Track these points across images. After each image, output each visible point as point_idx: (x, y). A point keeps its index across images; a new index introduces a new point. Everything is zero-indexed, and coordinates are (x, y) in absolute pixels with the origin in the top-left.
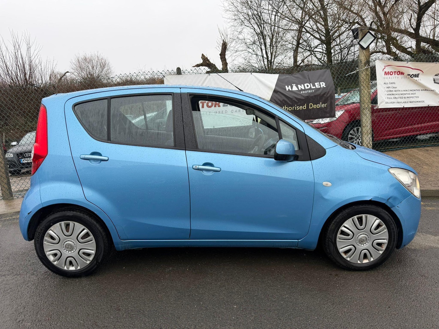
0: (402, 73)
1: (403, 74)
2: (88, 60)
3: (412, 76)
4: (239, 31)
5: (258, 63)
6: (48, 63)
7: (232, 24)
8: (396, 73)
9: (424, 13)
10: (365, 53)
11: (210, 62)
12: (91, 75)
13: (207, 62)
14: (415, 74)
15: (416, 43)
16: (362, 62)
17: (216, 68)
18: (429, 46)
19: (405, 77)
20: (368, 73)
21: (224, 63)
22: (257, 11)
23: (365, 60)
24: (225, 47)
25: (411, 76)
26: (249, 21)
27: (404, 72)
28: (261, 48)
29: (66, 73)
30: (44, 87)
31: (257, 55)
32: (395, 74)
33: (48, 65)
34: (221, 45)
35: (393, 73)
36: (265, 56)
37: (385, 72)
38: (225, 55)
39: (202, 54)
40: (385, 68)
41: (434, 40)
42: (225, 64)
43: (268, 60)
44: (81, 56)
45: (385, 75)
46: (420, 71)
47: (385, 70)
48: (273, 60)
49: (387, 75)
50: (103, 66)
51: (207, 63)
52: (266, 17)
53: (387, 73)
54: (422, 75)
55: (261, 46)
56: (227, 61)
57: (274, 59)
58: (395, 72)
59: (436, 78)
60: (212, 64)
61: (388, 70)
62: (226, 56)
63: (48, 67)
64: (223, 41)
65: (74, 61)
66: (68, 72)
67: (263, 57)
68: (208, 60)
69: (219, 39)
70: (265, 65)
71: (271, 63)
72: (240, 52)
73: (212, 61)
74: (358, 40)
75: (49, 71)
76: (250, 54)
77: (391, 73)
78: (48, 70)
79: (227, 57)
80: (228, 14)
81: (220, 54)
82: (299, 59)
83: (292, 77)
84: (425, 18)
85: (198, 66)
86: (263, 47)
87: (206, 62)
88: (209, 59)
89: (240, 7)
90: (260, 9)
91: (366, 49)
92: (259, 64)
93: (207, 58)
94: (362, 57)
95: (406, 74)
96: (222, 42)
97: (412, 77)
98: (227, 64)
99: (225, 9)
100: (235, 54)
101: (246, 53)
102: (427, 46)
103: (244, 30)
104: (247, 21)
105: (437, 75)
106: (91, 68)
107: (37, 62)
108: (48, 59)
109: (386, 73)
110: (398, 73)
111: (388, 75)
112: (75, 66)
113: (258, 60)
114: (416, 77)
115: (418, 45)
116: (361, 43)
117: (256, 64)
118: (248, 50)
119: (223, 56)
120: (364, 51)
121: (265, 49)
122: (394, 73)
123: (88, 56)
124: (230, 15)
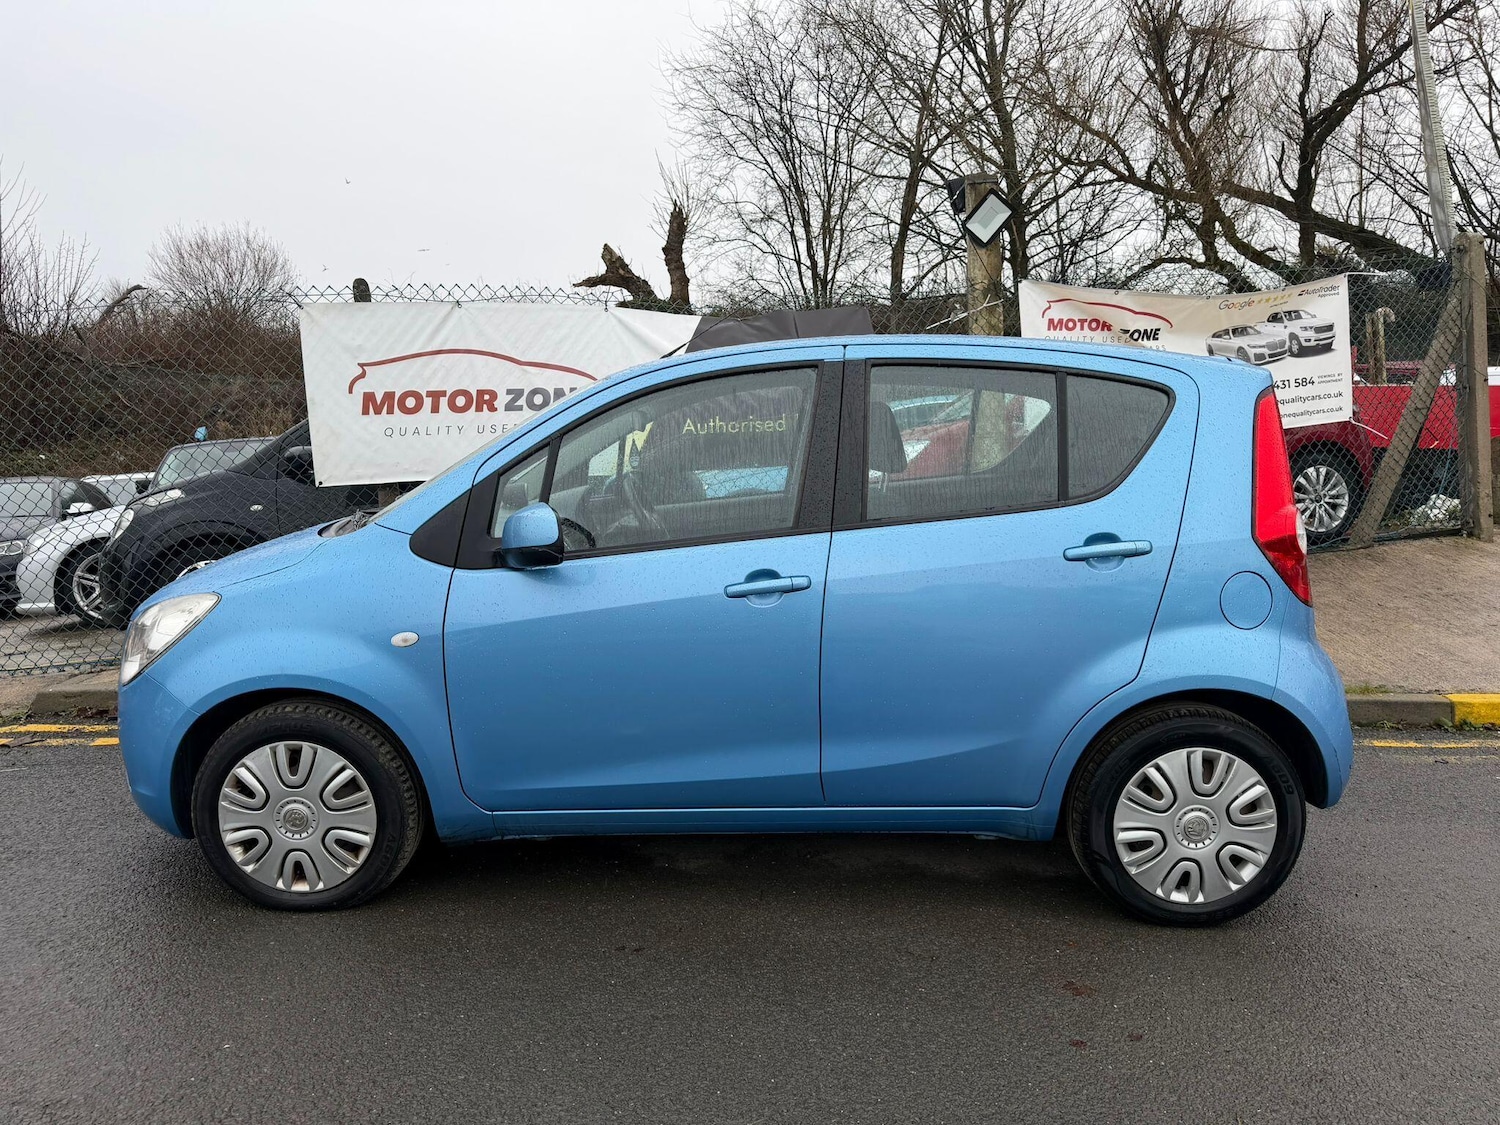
0: (1106, 326)
1: (1109, 329)
2: (213, 250)
3: (1136, 336)
4: (717, 174)
5: (782, 282)
6: (64, 253)
7: (697, 152)
8: (1086, 325)
9: (1322, 140)
10: (985, 258)
11: (630, 272)
12: (224, 301)
13: (621, 272)
14: (1146, 331)
15: (1299, 235)
16: (977, 287)
17: (651, 293)
18: (1348, 248)
19: (1116, 339)
20: (994, 321)
21: (678, 279)
22: (780, 112)
23: (986, 281)
24: (679, 225)
25: (1132, 336)
26: (755, 144)
27: (1109, 322)
28: (792, 233)
29: (130, 291)
30: (49, 336)
31: (777, 255)
32: (1082, 329)
33: (63, 261)
34: (668, 219)
35: (1075, 325)
36: (805, 259)
37: (1051, 321)
38: (681, 251)
39: (606, 245)
40: (1049, 308)
41: (1361, 229)
42: (680, 280)
43: (815, 275)
44: (189, 234)
45: (1049, 329)
46: (1161, 321)
47: (1050, 314)
48: (829, 277)
49: (1055, 329)
50: (265, 271)
51: (622, 276)
52: (807, 131)
53: (1056, 322)
54: (1168, 332)
55: (792, 225)
56: (689, 272)
57: (835, 270)
58: (1082, 321)
59: (1216, 345)
60: (638, 278)
61: (1058, 312)
62: (683, 255)
63: (62, 267)
64: (675, 204)
65: (162, 252)
66: (138, 287)
67: (799, 263)
68: (625, 266)
69: (659, 199)
70: (804, 289)
71: (825, 283)
72: (723, 244)
73: (637, 270)
74: (963, 216)
75: (67, 281)
76: (756, 252)
77: (1071, 325)
78: (62, 277)
79: (686, 258)
80: (682, 117)
81: (663, 249)
82: (909, 273)
83: (745, 326)
84: (1328, 156)
85: (591, 282)
86: (800, 231)
87: (617, 272)
88: (627, 261)
89: (724, 96)
90: (789, 102)
91: (989, 247)
92: (786, 288)
93: (620, 259)
94: (977, 271)
95: (1116, 328)
96: (671, 208)
97: (1136, 340)
98: (688, 280)
99: (675, 101)
100: (707, 251)
101: (743, 250)
102: (1341, 248)
103: (735, 173)
104: (748, 142)
105: (1219, 336)
106: (221, 276)
107: (23, 248)
108: (66, 239)
109: (1052, 324)
110: (1094, 325)
111: (1061, 329)
112: (165, 268)
113: (784, 274)
114: (1148, 338)
115: (1306, 241)
116: (971, 226)
117: (778, 287)
118: (751, 237)
119: (673, 253)
120: (982, 252)
121: (804, 237)
122: (1078, 324)
123: (214, 233)
124: (689, 121)
